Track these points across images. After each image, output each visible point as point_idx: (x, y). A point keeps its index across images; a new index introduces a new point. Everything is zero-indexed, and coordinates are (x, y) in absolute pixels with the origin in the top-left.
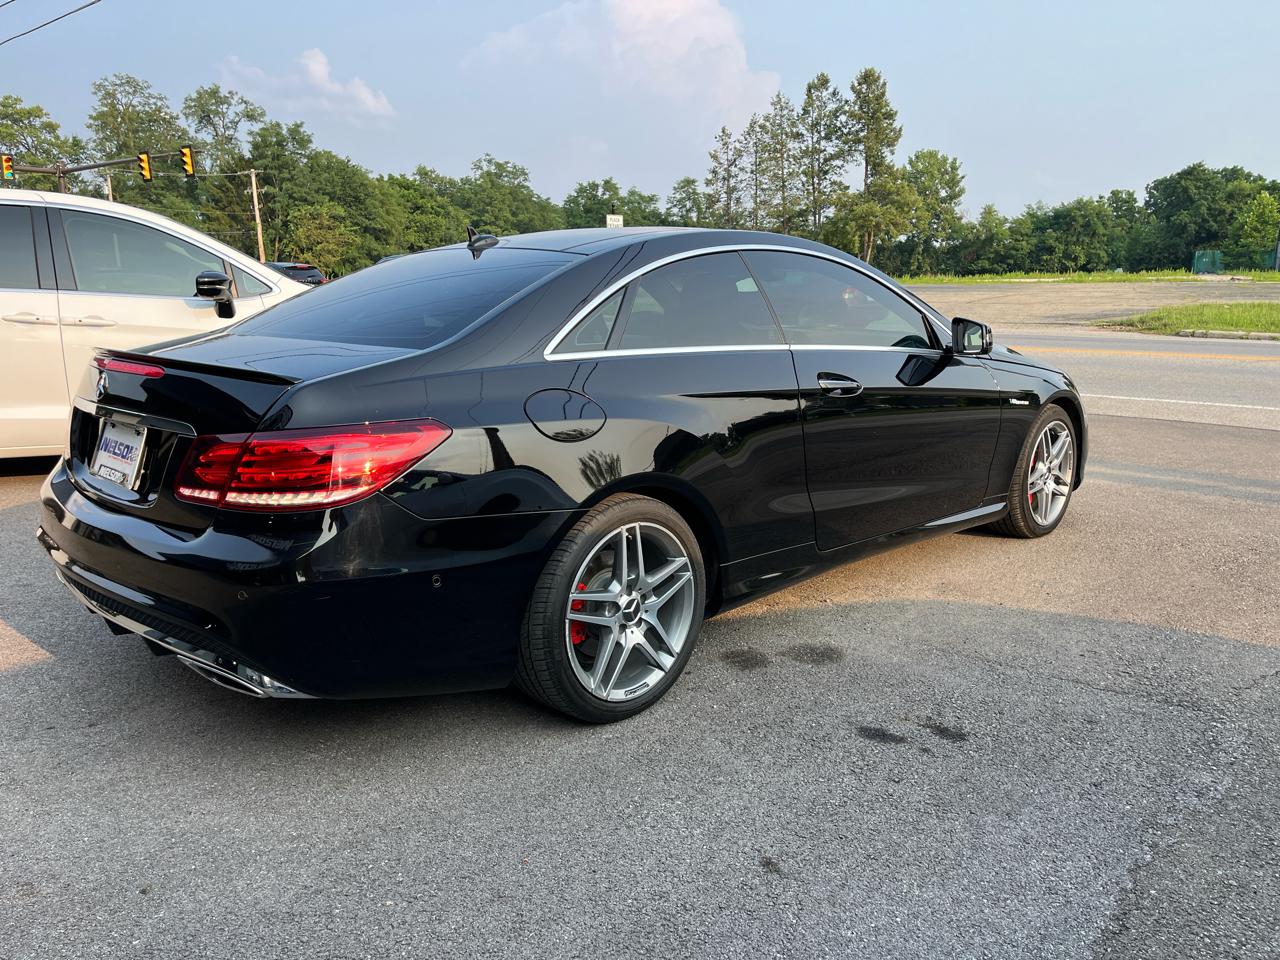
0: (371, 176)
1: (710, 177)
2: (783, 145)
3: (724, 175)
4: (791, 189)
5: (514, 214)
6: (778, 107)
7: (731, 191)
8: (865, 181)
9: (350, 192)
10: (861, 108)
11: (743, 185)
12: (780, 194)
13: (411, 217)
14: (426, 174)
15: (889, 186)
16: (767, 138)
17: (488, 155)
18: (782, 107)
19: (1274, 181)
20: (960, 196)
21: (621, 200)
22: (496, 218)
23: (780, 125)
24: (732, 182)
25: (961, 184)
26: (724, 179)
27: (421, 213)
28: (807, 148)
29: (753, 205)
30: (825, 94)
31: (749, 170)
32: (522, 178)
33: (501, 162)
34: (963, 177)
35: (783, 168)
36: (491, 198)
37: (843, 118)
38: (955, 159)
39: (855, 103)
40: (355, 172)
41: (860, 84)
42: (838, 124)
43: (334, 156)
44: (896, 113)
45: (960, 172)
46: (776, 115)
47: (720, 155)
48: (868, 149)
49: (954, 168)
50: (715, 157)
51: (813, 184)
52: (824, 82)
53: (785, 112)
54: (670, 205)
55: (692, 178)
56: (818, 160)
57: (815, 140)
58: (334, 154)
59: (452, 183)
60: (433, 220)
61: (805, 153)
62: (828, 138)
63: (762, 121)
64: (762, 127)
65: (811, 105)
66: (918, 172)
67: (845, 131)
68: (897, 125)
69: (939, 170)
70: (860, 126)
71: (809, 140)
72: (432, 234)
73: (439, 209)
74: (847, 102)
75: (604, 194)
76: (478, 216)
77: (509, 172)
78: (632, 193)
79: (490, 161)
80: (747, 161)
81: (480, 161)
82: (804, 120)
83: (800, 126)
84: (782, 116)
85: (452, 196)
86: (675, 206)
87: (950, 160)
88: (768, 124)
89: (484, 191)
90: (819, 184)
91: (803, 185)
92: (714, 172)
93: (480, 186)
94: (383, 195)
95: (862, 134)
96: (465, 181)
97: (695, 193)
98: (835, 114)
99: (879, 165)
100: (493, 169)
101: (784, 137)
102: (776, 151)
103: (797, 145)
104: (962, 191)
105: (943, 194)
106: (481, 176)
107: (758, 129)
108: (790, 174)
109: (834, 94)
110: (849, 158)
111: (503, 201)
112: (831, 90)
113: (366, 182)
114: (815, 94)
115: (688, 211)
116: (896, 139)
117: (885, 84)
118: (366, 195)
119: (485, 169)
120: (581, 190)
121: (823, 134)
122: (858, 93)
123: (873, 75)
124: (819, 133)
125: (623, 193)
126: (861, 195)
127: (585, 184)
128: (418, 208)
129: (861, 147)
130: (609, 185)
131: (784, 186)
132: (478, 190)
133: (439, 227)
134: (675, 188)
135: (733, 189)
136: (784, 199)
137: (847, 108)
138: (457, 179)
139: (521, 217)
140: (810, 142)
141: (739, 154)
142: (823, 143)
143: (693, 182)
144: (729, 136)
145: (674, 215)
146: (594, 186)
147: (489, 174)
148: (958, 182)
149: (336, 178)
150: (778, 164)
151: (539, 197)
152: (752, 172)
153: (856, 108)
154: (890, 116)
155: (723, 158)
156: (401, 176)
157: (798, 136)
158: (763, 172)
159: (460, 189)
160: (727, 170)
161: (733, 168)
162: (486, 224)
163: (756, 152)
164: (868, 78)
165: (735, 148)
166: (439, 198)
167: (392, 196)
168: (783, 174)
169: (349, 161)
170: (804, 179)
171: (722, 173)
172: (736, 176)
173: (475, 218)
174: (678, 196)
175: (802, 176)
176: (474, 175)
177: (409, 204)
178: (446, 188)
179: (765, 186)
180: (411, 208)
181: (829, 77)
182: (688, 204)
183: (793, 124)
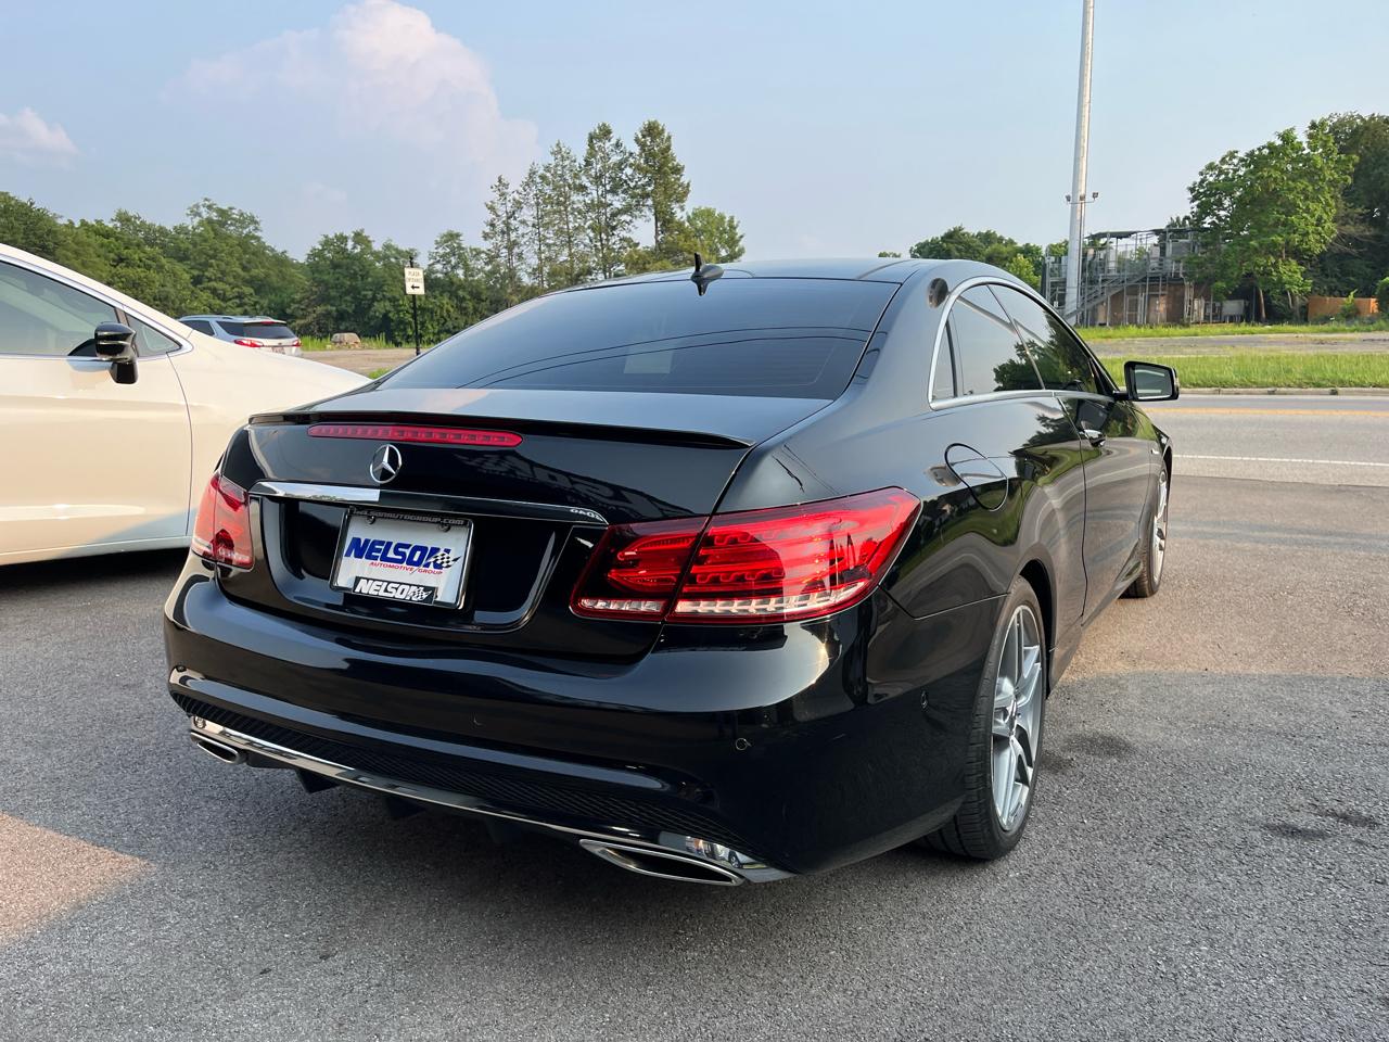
0: (60, 221)
1: (487, 229)
2: (567, 198)
3: (502, 228)
4: (577, 245)
5: (244, 268)
6: (559, 156)
7: (511, 246)
8: (656, 237)
9: (33, 240)
10: (646, 161)
11: (525, 240)
12: (566, 251)
13: (114, 271)
14: (128, 220)
15: (681, 243)
16: (548, 190)
17: (206, 200)
18: (563, 157)
19: (1027, 244)
20: (740, 255)
21: (376, 254)
22: (223, 273)
23: (562, 176)
24: (513, 236)
25: (741, 243)
26: (503, 233)
27: (127, 266)
28: (593, 201)
29: (538, 261)
30: (608, 145)
31: (530, 224)
32: (252, 227)
33: (225, 208)
34: (742, 237)
35: (567, 223)
36: (215, 250)
37: (629, 171)
38: (732, 218)
39: (640, 155)
40: (41, 216)
41: (644, 136)
42: (624, 177)
43: (13, 199)
44: (683, 168)
45: (739, 232)
46: (557, 166)
47: (497, 206)
48: (656, 205)
49: (733, 228)
50: (492, 208)
51: (601, 240)
52: (605, 133)
53: (567, 163)
54: (432, 261)
55: (456, 231)
56: (605, 214)
57: (600, 193)
58: (11, 195)
59: (162, 231)
60: (142, 275)
61: (590, 207)
62: (613, 191)
63: (541, 171)
64: (543, 177)
65: (594, 157)
66: (697, 230)
67: (632, 185)
68: (684, 180)
69: (718, 229)
70: (647, 180)
71: (594, 193)
72: (142, 291)
73: (149, 262)
74: (631, 154)
75: (354, 248)
76: (200, 270)
77: (234, 219)
78: (388, 247)
79: (210, 207)
80: (528, 214)
81: (197, 206)
82: (586, 171)
83: (584, 178)
84: (564, 167)
85: (163, 246)
86: (439, 262)
87: (727, 219)
88: (548, 174)
89: (205, 241)
90: (608, 240)
91: (591, 241)
92: (492, 225)
93: (200, 235)
94: (77, 244)
95: (650, 189)
96: (181, 230)
97: (460, 248)
98: (620, 166)
99: (669, 221)
100: (214, 216)
101: (567, 188)
102: (562, 203)
103: (581, 198)
104: (742, 251)
105: (723, 253)
106: (201, 224)
107: (538, 180)
108: (576, 229)
109: (618, 145)
110: (637, 213)
111: (231, 254)
112: (614, 141)
113: (54, 229)
114: (597, 144)
115: (454, 268)
116: (686, 193)
117: (669, 138)
118: (55, 243)
119: (205, 215)
120: (327, 243)
121: (608, 188)
122: (643, 146)
123: (657, 128)
124: (604, 186)
125: (377, 247)
126: (652, 253)
127: (331, 236)
128: (121, 260)
129: (650, 202)
130: (359, 238)
131: (570, 241)
132: (196, 239)
133: (150, 282)
134: (437, 243)
135: (515, 243)
136: (570, 255)
137: (632, 160)
138: (169, 227)
139: (254, 272)
140: (595, 195)
141: (518, 205)
142: (609, 196)
143: (458, 235)
144: (506, 186)
145: (437, 272)
146: (343, 239)
147: (210, 221)
148: (738, 241)
149: (16, 224)
150: (561, 219)
151: (273, 250)
152: (534, 226)
153: (642, 161)
154: (678, 170)
155: (501, 211)
156: (97, 222)
157: (582, 188)
158: (546, 227)
159: (174, 239)
160: (507, 224)
161: (512, 221)
162: (210, 280)
163: (538, 204)
164: (652, 130)
165: (514, 200)
166: (148, 249)
167: (89, 245)
168: (568, 228)
169: (32, 204)
170: (592, 235)
171: (500, 226)
172: (516, 229)
173: (196, 273)
174: (441, 251)
175: (589, 231)
176: (191, 223)
177: (112, 255)
178: (155, 236)
179: (551, 242)
180: (114, 261)
181: (611, 127)
182: (453, 260)
183: (576, 176)
